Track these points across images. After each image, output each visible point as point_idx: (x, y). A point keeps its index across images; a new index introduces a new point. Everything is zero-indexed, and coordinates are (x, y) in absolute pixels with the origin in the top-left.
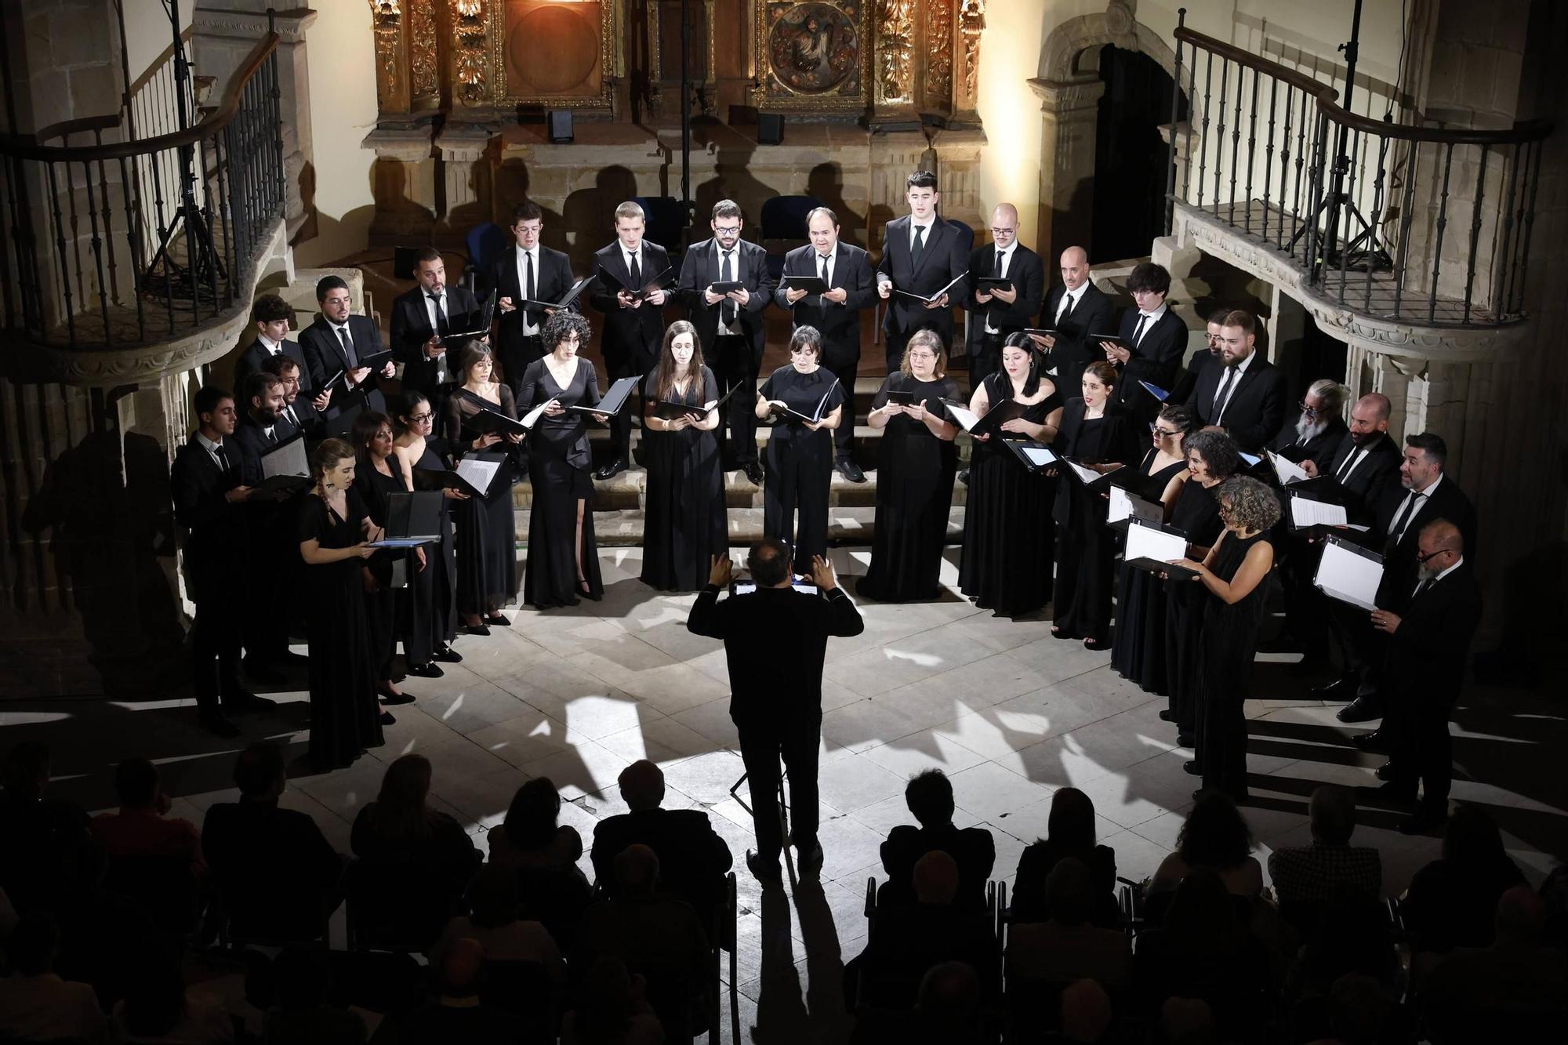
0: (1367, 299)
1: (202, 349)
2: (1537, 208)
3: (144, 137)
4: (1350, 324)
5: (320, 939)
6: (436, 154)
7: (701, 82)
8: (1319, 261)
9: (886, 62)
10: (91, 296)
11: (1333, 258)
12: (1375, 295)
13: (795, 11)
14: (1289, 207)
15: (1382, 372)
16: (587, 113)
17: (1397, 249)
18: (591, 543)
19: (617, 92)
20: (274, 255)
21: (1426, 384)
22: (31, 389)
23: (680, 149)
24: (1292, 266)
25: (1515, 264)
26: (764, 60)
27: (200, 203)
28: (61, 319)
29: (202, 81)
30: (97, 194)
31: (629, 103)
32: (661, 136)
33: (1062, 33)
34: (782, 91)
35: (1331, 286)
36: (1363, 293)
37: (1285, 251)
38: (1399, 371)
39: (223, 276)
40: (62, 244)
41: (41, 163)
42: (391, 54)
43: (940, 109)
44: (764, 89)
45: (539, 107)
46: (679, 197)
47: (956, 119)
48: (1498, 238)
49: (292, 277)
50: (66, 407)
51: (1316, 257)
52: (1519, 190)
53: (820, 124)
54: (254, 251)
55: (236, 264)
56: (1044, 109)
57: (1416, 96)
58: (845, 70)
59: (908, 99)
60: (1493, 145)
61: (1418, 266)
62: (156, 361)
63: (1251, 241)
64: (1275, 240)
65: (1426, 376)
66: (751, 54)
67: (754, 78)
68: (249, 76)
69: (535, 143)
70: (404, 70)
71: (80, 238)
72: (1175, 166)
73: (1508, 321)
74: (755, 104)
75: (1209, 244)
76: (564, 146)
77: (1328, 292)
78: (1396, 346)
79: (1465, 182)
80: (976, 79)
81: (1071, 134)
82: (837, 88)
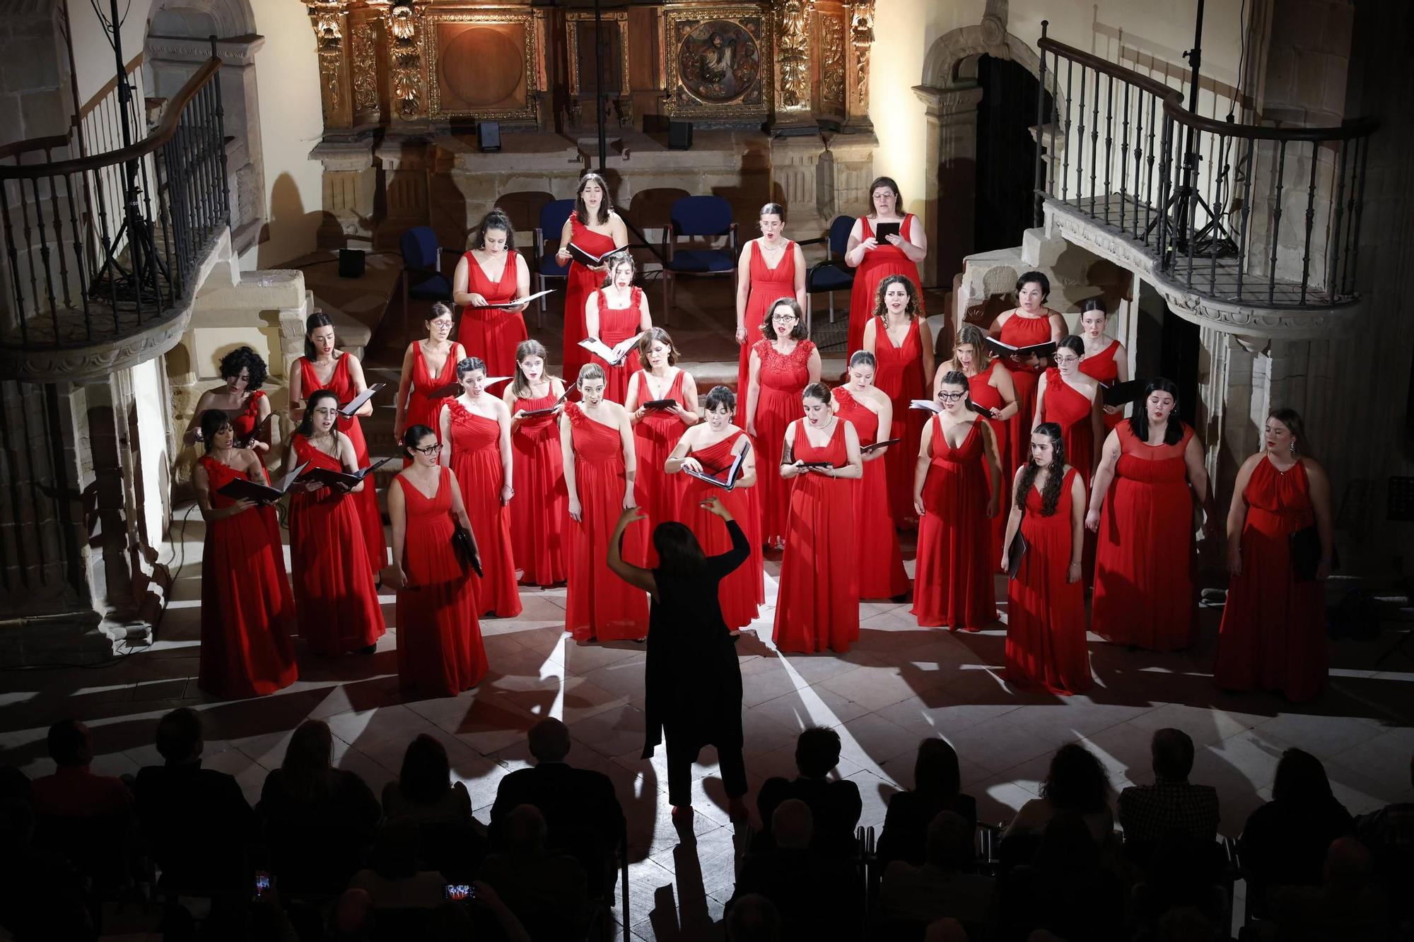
0: (1212, 283)
1: (145, 347)
2: (1365, 198)
3: (95, 153)
4: (1198, 306)
6: (377, 164)
7: (617, 94)
8: (1170, 249)
9: (784, 73)
10: (44, 300)
11: (1183, 246)
12: (1219, 279)
13: (701, 28)
14: (1143, 198)
15: (1229, 350)
16: (513, 124)
17: (1240, 235)
19: (540, 104)
20: (219, 259)
21: (1270, 360)
23: (597, 155)
24: (1146, 254)
25: (1347, 249)
26: (674, 73)
27: (143, 213)
28: (15, 323)
29: (152, 102)
30: (47, 208)
31: (553, 114)
32: (581, 144)
33: (943, 45)
34: (691, 101)
35: (1181, 272)
36: (1209, 277)
37: (1139, 240)
38: (1245, 349)
39: (167, 279)
40: (13, 253)
42: (333, 74)
43: (836, 115)
44: (675, 100)
45: (471, 120)
47: (850, 123)
48: (1331, 226)
49: (237, 280)
50: (23, 402)
51: (1167, 245)
52: (1348, 182)
53: (726, 130)
54: (198, 257)
55: (178, 269)
56: (928, 113)
57: (1255, 96)
58: (748, 81)
59: (806, 106)
60: (1324, 142)
61: (1260, 253)
62: (103, 359)
63: (1110, 232)
64: (1132, 230)
65: (1269, 353)
66: (661, 68)
67: (666, 89)
68: (191, 96)
69: (466, 151)
70: (347, 87)
71: (32, 248)
72: (1043, 163)
73: (1343, 301)
74: (666, 114)
75: (1074, 235)
76: (491, 154)
77: (1177, 277)
78: (1239, 326)
79: (1300, 176)
80: (867, 87)
81: (953, 136)
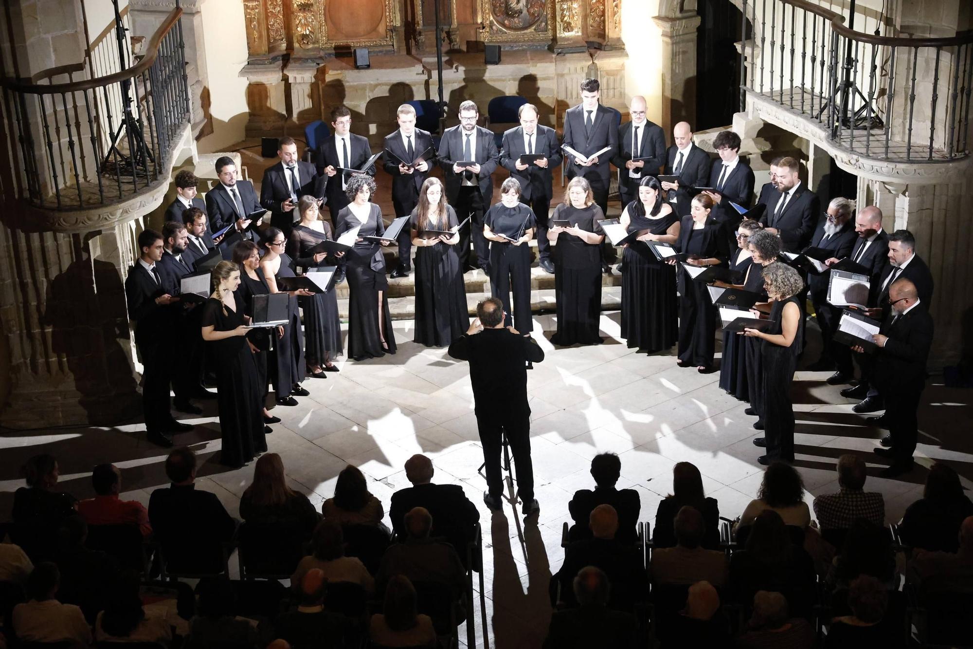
0: (868, 146)
1: (140, 206)
3: (100, 76)
4: (858, 163)
5: (223, 573)
6: (285, 79)
7: (448, 27)
8: (837, 124)
9: (563, 10)
10: (70, 176)
11: (845, 122)
12: (872, 144)
14: (817, 91)
15: (879, 193)
16: (378, 49)
17: (886, 114)
18: (388, 318)
19: (396, 35)
20: (184, 146)
21: (907, 199)
22: (35, 236)
23: (436, 70)
24: (820, 128)
25: (960, 121)
26: (487, 11)
27: (136, 116)
28: (51, 192)
29: (135, 39)
30: (71, 113)
31: (404, 42)
32: (425, 62)
34: (499, 30)
35: (845, 140)
36: (865, 143)
37: (815, 119)
38: (890, 191)
39: (153, 161)
40: (50, 145)
41: (36, 95)
42: (254, 18)
43: (599, 37)
44: (488, 30)
45: (348, 47)
46: (437, 100)
47: (609, 43)
49: (196, 160)
50: (57, 246)
51: (835, 122)
52: (961, 74)
53: (523, 50)
54: (171, 145)
55: (159, 153)
56: (663, 35)
57: (894, 18)
58: (538, 16)
59: (578, 32)
60: (944, 47)
61: (899, 125)
62: (112, 216)
63: (794, 113)
64: (809, 112)
65: (907, 194)
66: (479, 8)
67: (481, 23)
68: (163, 35)
69: (346, 69)
70: (264, 27)
71: (62, 141)
72: (746, 68)
73: (957, 157)
74: (482, 40)
75: (768, 116)
76: (363, 70)
77: (843, 143)
78: (887, 176)
79: (927, 71)
80: (620, 18)
81: (681, 50)
82: (534, 27)
